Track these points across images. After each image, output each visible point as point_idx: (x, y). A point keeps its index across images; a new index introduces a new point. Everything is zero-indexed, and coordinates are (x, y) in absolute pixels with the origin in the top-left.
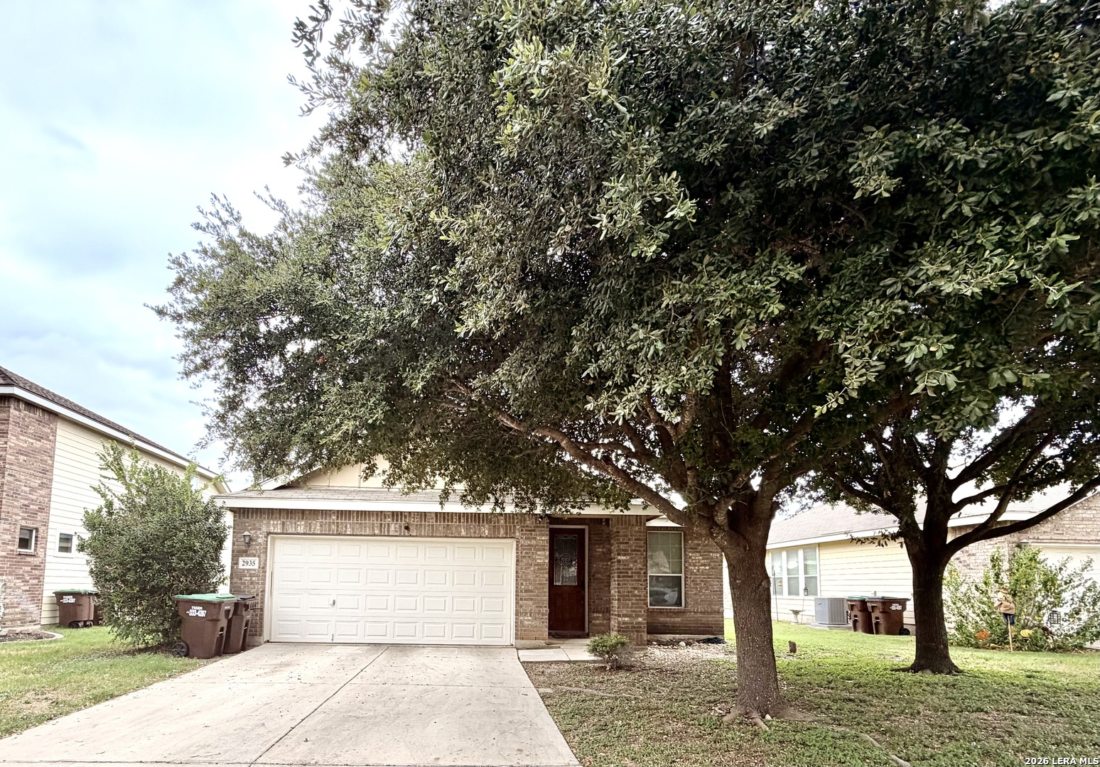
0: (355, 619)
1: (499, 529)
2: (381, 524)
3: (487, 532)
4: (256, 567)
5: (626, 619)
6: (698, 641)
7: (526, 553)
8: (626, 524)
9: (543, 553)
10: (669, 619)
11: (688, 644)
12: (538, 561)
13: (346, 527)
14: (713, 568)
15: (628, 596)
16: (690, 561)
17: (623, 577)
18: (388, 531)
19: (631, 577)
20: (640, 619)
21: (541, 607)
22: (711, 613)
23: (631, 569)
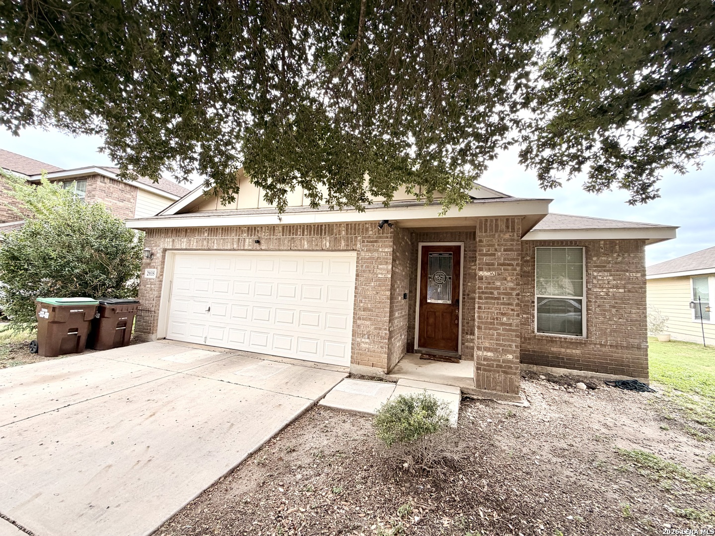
0: (222, 325)
1: (340, 241)
2: (239, 239)
3: (328, 244)
4: (154, 277)
5: (490, 354)
6: (607, 383)
7: (368, 267)
8: (491, 230)
9: (385, 267)
10: (563, 350)
11: (591, 387)
12: (380, 276)
13: (214, 242)
14: (629, 291)
15: (491, 323)
16: (595, 281)
17: (486, 298)
18: (244, 246)
19: (498, 299)
20: (510, 357)
21: (380, 329)
22: (627, 348)
23: (498, 288)
